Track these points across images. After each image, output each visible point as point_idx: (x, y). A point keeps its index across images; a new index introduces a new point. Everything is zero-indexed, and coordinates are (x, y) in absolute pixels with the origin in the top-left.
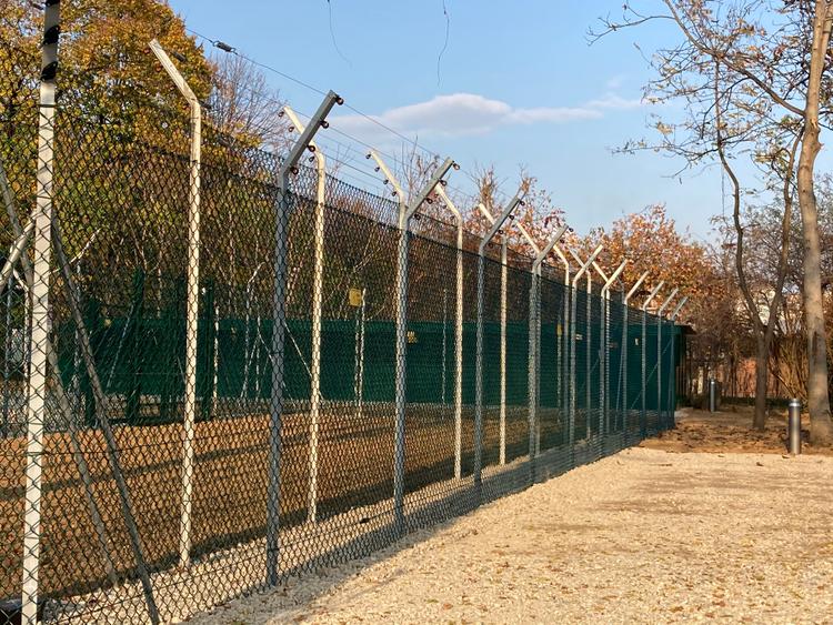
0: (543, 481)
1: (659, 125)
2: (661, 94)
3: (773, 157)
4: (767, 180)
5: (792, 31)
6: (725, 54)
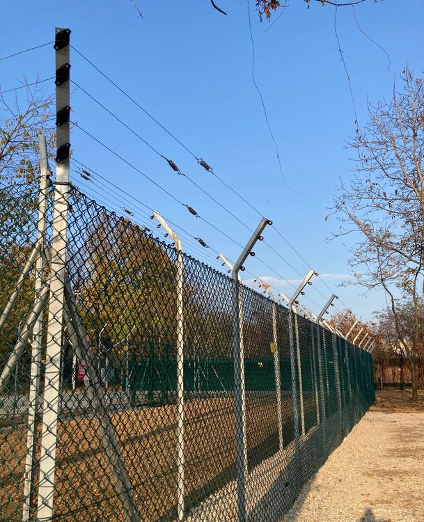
0: (346, 436)
1: (355, 275)
2: (355, 262)
3: (405, 285)
4: (402, 295)
5: (408, 235)
6: (381, 243)
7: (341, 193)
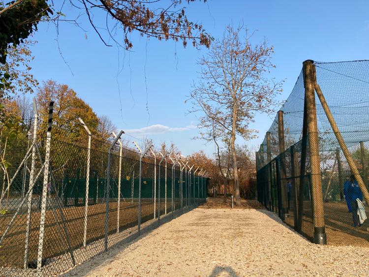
1: (201, 133)
2: (201, 127)
3: (226, 140)
4: (225, 145)
5: (229, 113)
6: (215, 118)
7: (194, 89)
